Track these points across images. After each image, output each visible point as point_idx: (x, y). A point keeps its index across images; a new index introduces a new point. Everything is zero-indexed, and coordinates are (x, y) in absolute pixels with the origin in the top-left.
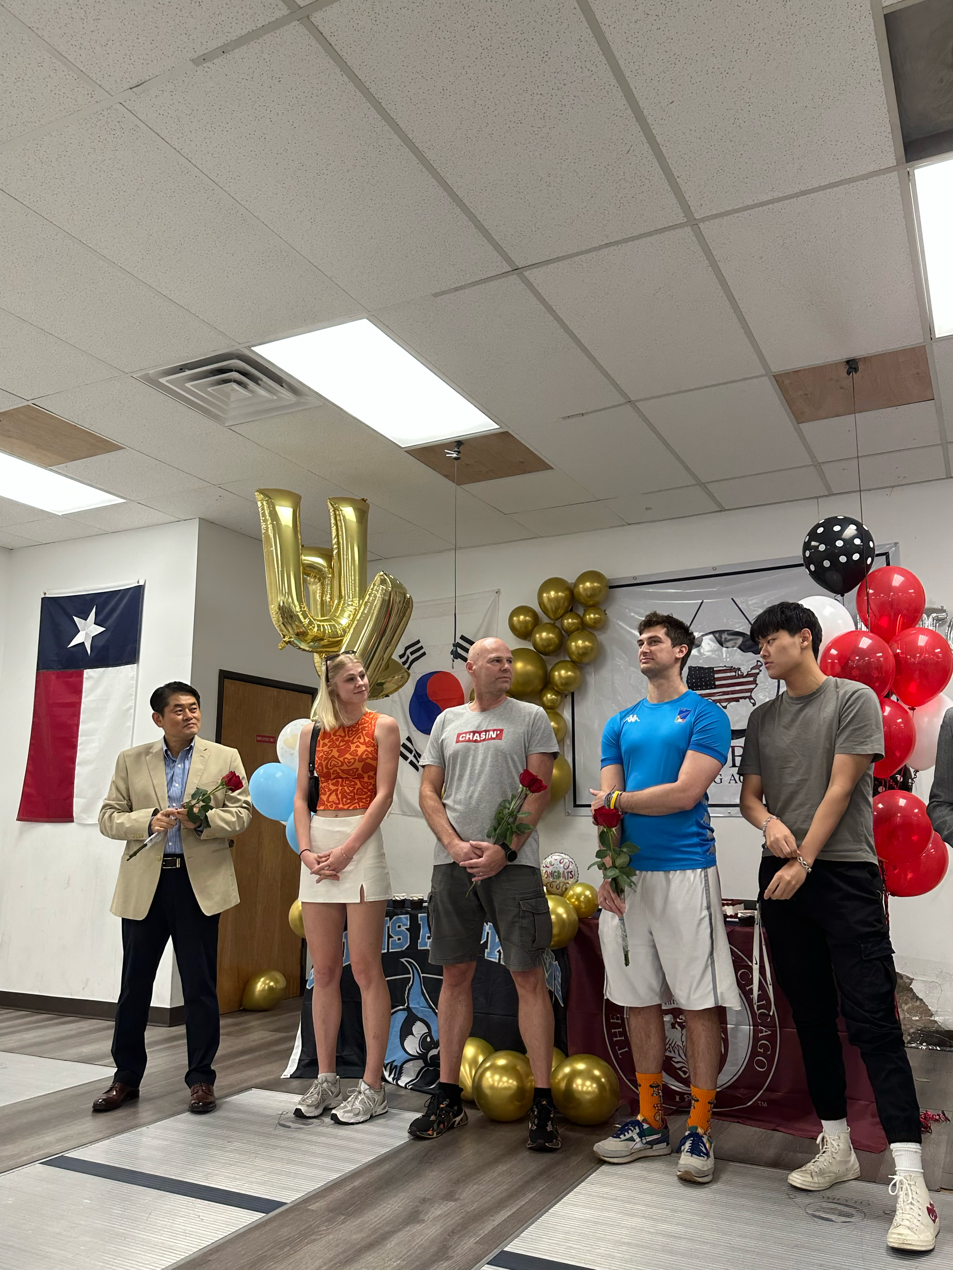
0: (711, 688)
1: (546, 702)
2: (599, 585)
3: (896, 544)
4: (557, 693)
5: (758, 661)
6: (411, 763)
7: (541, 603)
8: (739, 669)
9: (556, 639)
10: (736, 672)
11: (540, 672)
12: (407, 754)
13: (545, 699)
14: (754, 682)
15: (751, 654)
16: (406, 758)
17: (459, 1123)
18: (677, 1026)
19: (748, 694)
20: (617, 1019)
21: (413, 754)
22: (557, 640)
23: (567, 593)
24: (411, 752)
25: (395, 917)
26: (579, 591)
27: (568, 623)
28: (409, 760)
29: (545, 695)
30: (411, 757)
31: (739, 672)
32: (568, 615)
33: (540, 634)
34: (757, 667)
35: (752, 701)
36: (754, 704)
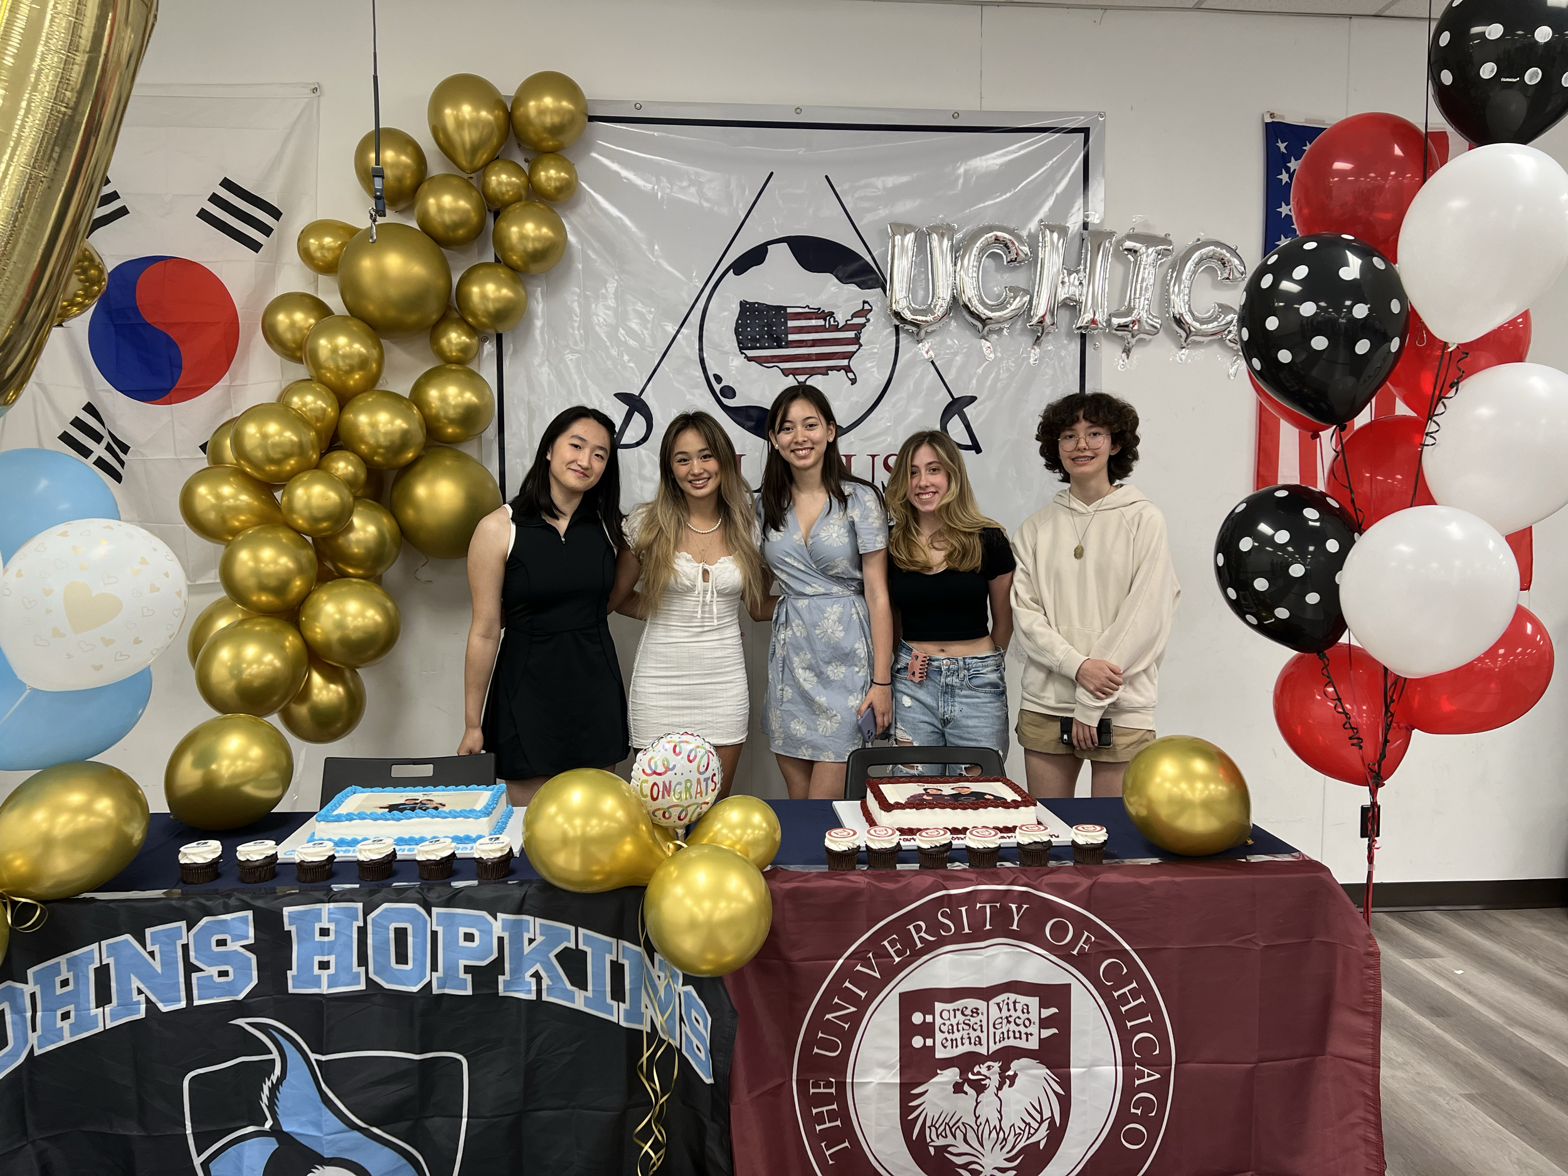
0: (780, 347)
1: (447, 349)
2: (571, 107)
3: (1105, 115)
4: (473, 330)
5: (865, 302)
6: (101, 463)
7: (438, 131)
8: (831, 314)
9: (473, 214)
10: (825, 320)
11: (441, 282)
12: (90, 443)
13: (444, 341)
14: (856, 341)
15: (853, 288)
16: (85, 452)
18: (966, 1088)
19: (845, 362)
20: (828, 1085)
21: (104, 444)
22: (474, 218)
23: (499, 113)
24: (98, 438)
25: (206, 919)
26: (527, 117)
27: (500, 183)
28: (93, 457)
29: (445, 333)
30: (99, 450)
31: (832, 319)
32: (497, 167)
33: (438, 198)
34: (863, 313)
35: (851, 375)
36: (854, 381)
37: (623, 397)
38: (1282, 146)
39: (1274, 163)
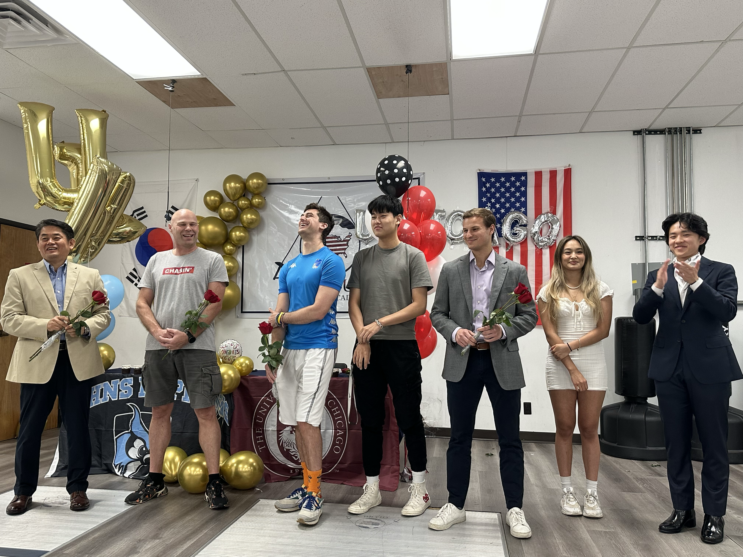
2: (262, 182)
3: (424, 173)
4: (234, 245)
5: (350, 233)
6: (136, 285)
7: (225, 190)
8: (339, 237)
10: (337, 239)
11: (224, 232)
12: (134, 279)
13: (226, 248)
14: (347, 245)
15: (346, 229)
16: (132, 282)
17: (160, 495)
18: (293, 432)
19: (343, 251)
20: (260, 430)
21: (137, 279)
22: (234, 214)
23: (242, 185)
24: (136, 278)
25: (123, 379)
26: (249, 185)
27: (242, 203)
28: (134, 283)
29: (226, 246)
30: (136, 281)
31: (340, 239)
32: (242, 198)
33: (224, 209)
34: (349, 236)
35: (345, 255)
36: (346, 257)
37: (277, 263)
38: (484, 180)
39: (481, 185)
